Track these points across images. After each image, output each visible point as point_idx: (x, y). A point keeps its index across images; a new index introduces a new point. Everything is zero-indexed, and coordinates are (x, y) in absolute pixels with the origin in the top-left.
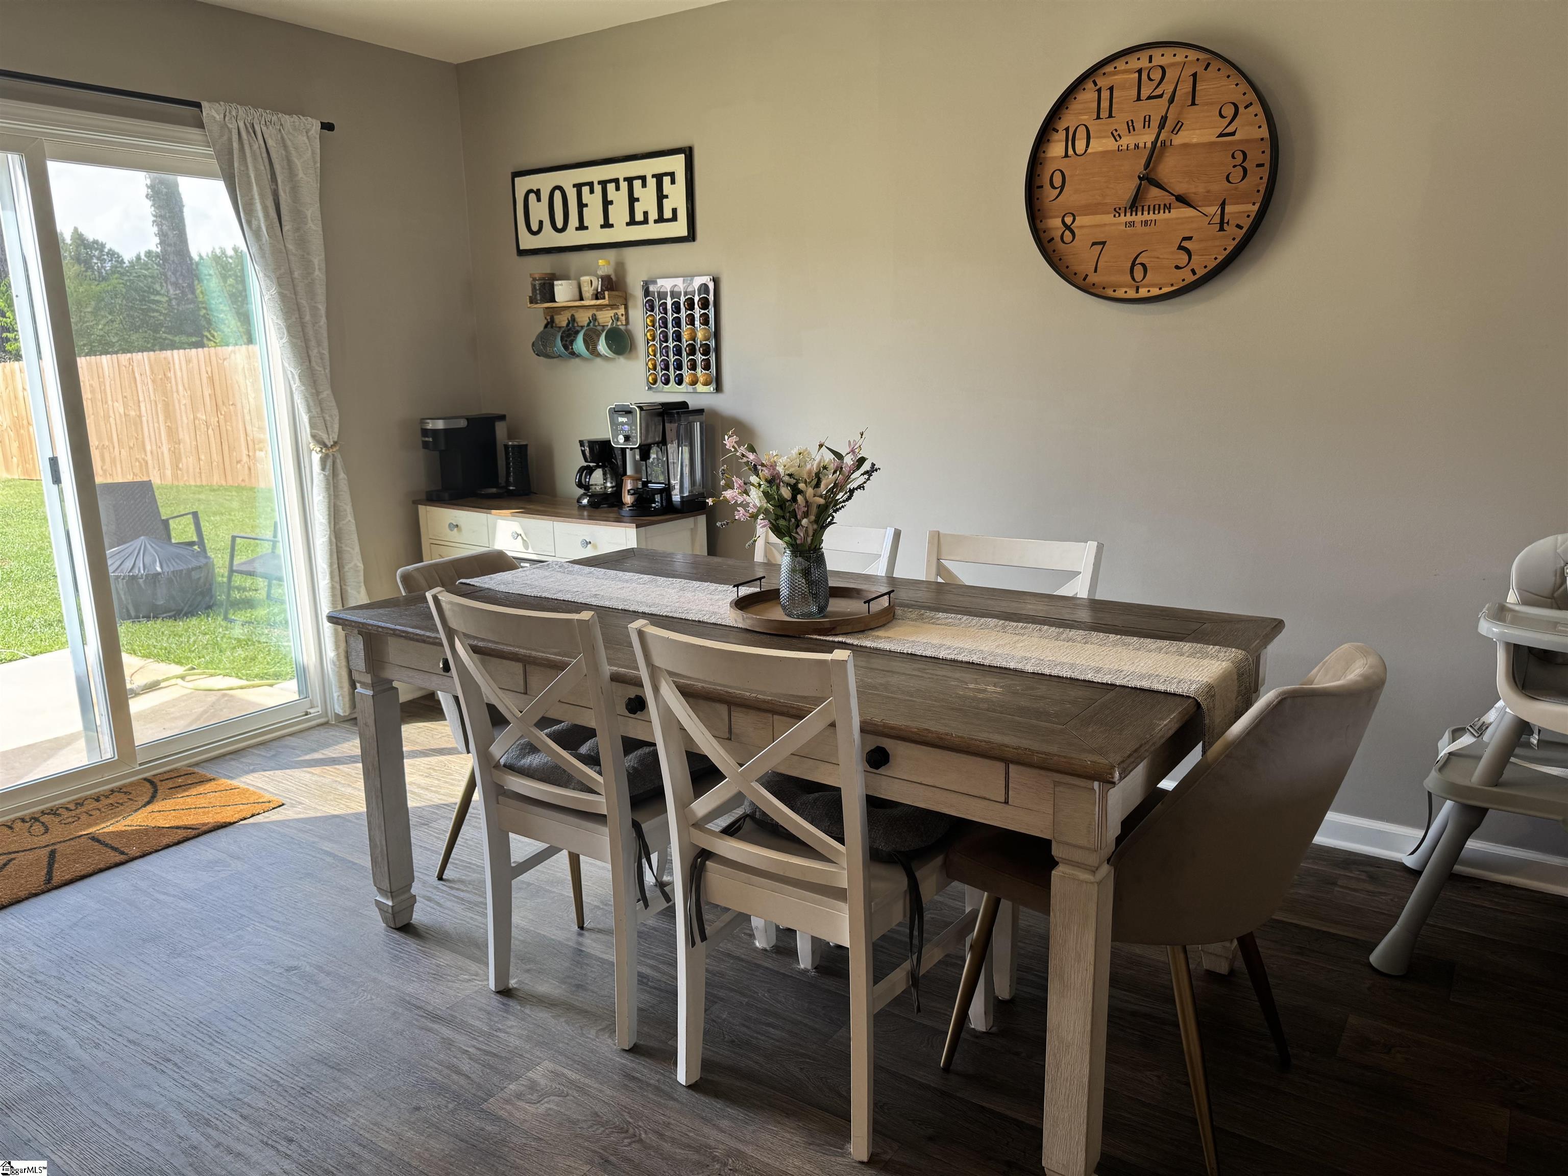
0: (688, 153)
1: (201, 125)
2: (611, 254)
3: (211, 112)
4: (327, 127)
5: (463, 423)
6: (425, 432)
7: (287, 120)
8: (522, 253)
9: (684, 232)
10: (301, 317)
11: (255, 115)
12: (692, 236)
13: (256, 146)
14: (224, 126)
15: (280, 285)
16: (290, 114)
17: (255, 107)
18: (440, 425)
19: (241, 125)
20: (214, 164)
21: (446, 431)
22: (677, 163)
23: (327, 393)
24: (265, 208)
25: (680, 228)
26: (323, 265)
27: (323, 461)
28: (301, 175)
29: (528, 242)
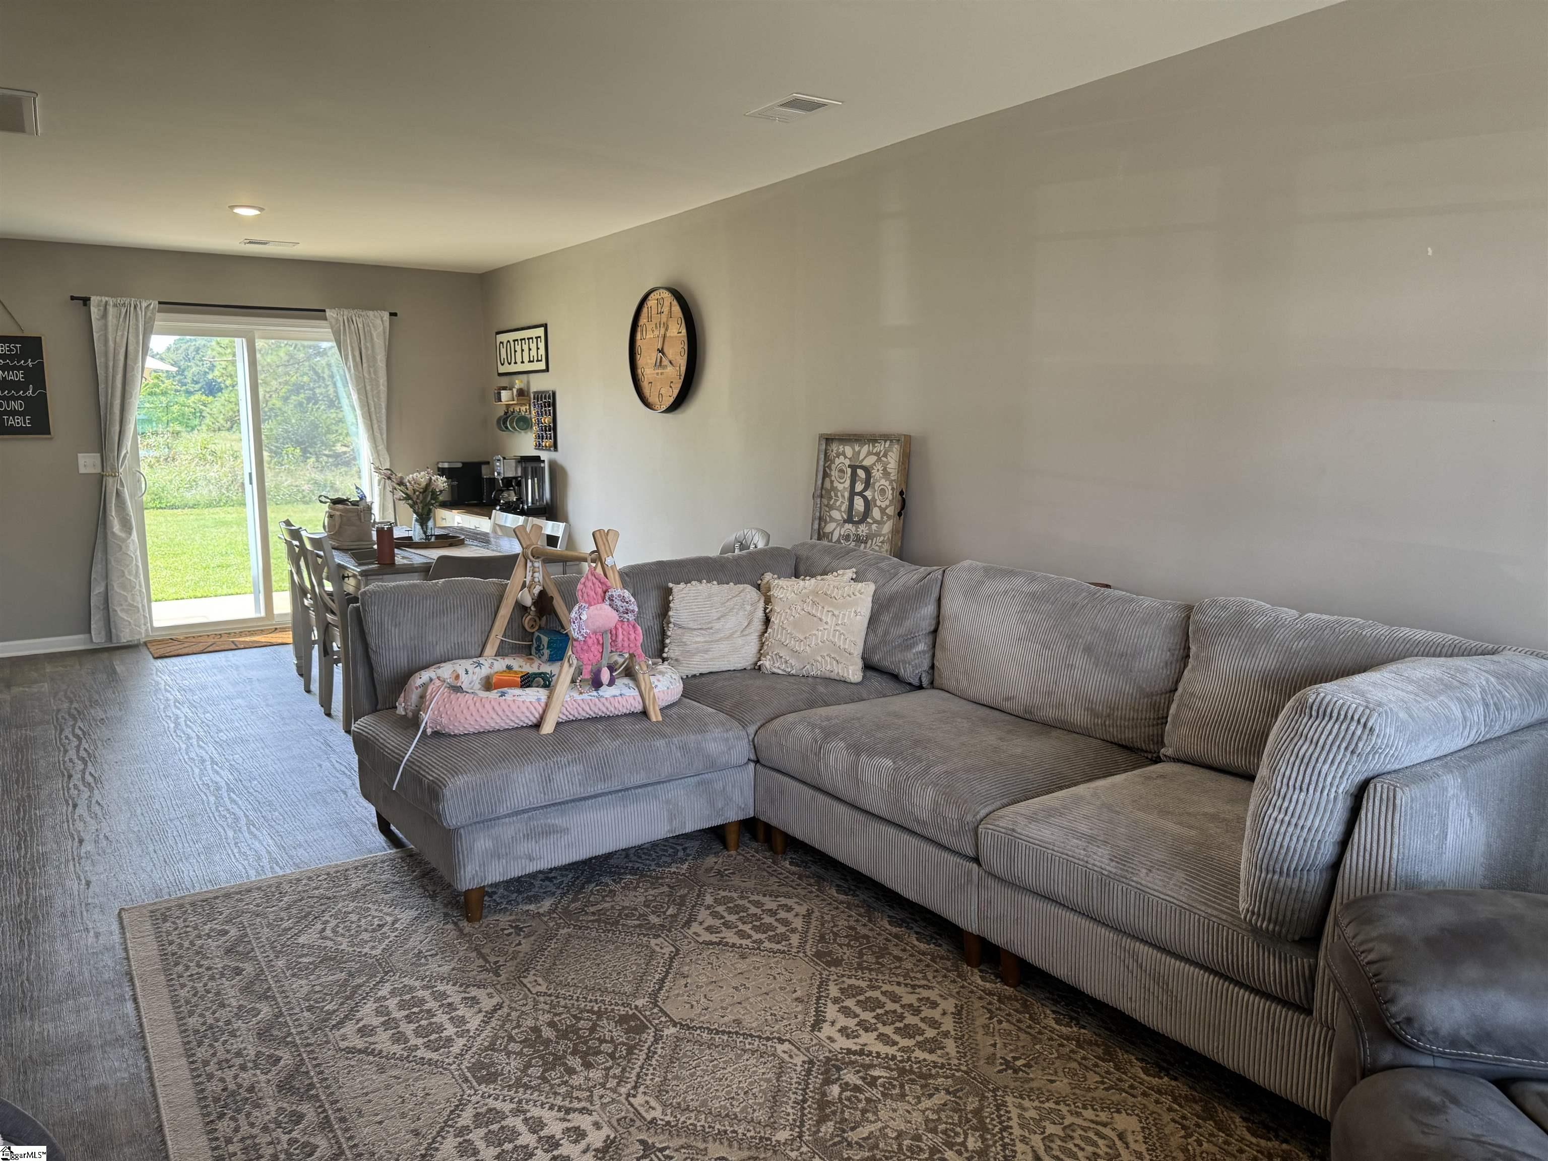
0: (545, 326)
1: (326, 319)
2: (525, 376)
3: (329, 313)
4: (393, 315)
5: (460, 465)
6: (439, 468)
7: (371, 313)
8: (500, 375)
9: (544, 367)
10: (369, 409)
11: (352, 313)
12: (547, 370)
13: (352, 327)
14: (337, 320)
15: (358, 393)
16: (373, 310)
17: (353, 309)
18: (446, 465)
19: (345, 318)
20: (332, 337)
21: (449, 468)
22: (540, 332)
23: (382, 447)
24: (354, 356)
25: (542, 365)
26: (386, 383)
27: (379, 482)
28: (375, 339)
29: (502, 370)
